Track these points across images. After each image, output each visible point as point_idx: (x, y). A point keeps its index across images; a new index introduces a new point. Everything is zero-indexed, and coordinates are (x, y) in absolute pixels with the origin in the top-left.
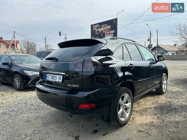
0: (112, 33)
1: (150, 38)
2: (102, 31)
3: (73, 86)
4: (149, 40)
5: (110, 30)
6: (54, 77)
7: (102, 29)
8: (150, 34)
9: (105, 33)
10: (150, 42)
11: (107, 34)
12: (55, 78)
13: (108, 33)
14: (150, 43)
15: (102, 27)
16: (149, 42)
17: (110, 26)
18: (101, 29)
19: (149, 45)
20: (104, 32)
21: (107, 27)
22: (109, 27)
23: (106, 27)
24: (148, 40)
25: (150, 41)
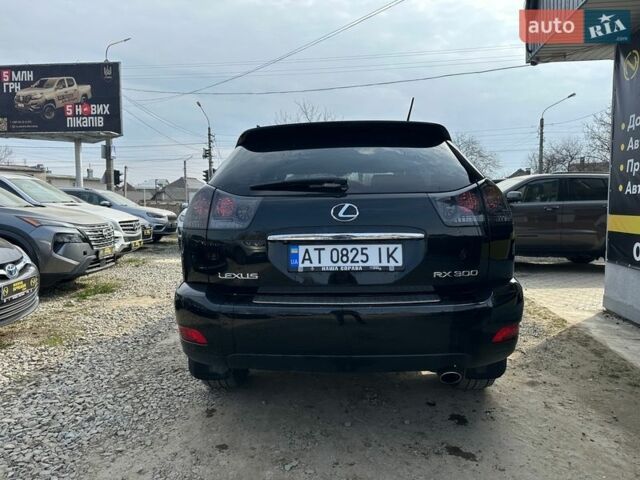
0: (97, 115)
1: (207, 148)
2: (52, 101)
3: (460, 274)
4: (207, 154)
5: (87, 101)
6: (351, 256)
7: (49, 93)
8: (209, 135)
9: (63, 109)
10: (211, 163)
11: (74, 115)
12: (360, 257)
13: (79, 110)
14: (210, 165)
15: (50, 86)
16: (207, 160)
17: (88, 87)
18: (45, 91)
19: (206, 172)
20: (59, 104)
21: (75, 86)
22: (86, 89)
23: (67, 89)
24: (205, 157)
25: (210, 160)
